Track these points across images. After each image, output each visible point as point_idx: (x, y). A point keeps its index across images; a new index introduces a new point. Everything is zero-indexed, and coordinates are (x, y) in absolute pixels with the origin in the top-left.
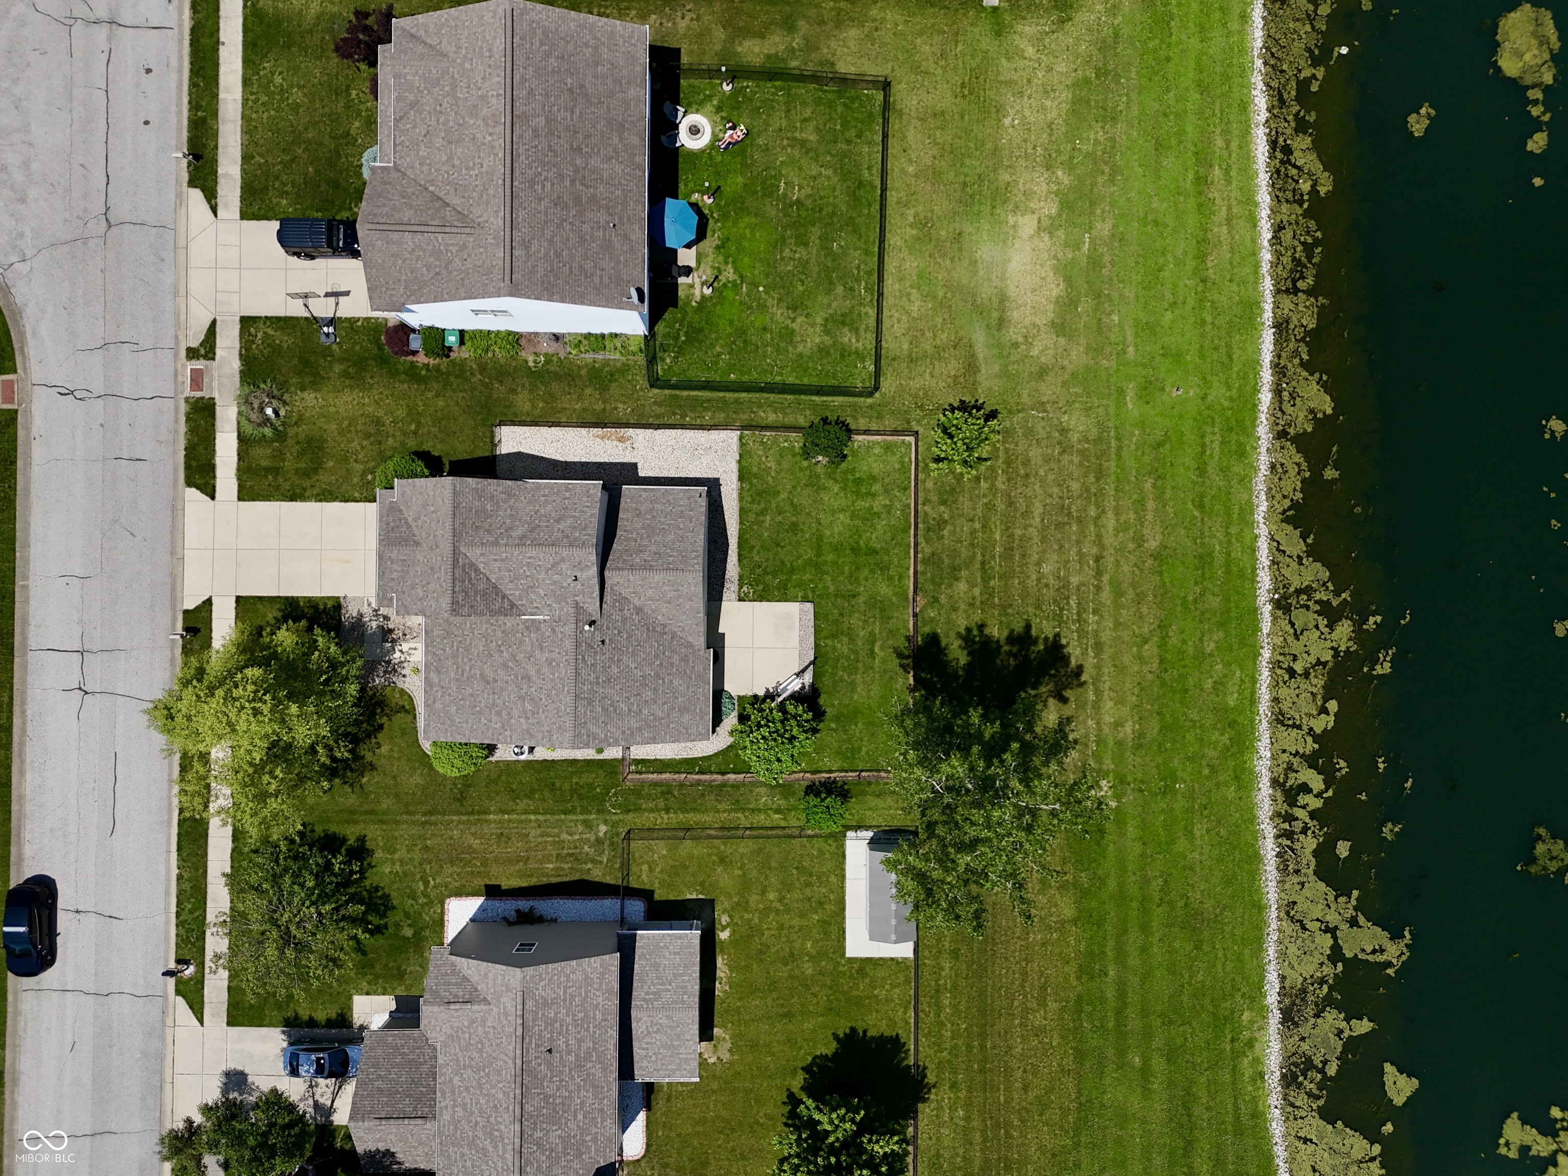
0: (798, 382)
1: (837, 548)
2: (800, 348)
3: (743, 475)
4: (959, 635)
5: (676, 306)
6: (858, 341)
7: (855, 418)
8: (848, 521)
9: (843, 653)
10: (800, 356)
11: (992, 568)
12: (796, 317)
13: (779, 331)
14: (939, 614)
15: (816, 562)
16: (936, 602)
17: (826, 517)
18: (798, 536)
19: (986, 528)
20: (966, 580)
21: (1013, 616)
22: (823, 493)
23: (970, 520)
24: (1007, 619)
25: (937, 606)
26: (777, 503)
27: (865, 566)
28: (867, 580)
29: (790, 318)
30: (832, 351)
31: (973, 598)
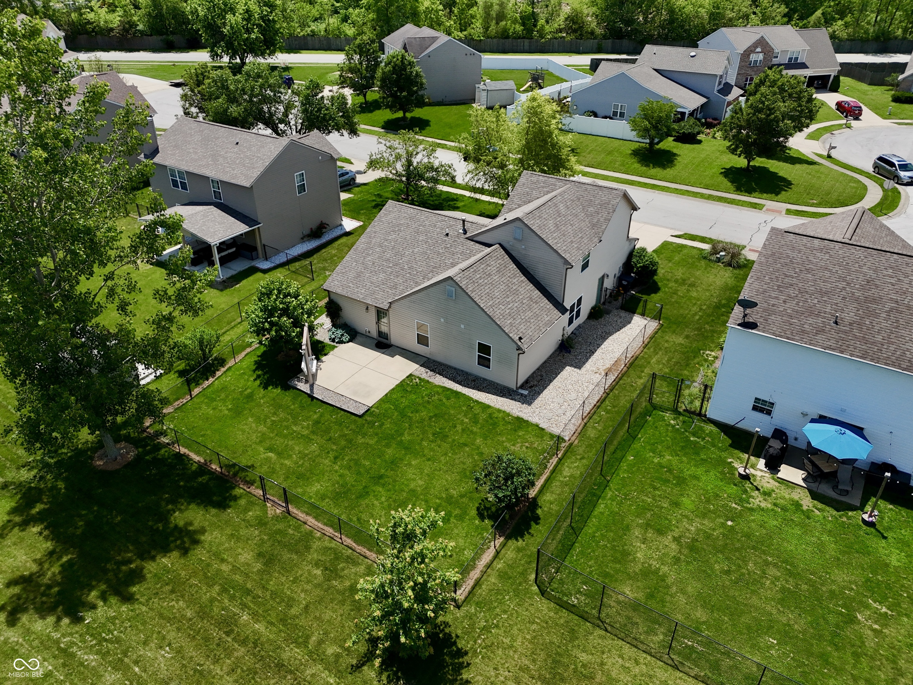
0: (595, 513)
1: (394, 464)
2: (637, 532)
3: (520, 423)
5: (730, 446)
6: (619, 602)
7: (519, 550)
8: (412, 485)
9: (296, 425)
10: (628, 528)
11: (232, 598)
12: (680, 546)
13: (667, 519)
14: (244, 520)
15: (394, 439)
16: (259, 523)
17: (431, 468)
18: (430, 436)
19: (281, 620)
20: (248, 565)
21: (161, 587)
22: (458, 478)
23: (307, 607)
24: (165, 580)
25: (254, 522)
26: (475, 434)
27: (355, 481)
28: (340, 476)
29: (680, 537)
30: (618, 566)
31: (223, 560)
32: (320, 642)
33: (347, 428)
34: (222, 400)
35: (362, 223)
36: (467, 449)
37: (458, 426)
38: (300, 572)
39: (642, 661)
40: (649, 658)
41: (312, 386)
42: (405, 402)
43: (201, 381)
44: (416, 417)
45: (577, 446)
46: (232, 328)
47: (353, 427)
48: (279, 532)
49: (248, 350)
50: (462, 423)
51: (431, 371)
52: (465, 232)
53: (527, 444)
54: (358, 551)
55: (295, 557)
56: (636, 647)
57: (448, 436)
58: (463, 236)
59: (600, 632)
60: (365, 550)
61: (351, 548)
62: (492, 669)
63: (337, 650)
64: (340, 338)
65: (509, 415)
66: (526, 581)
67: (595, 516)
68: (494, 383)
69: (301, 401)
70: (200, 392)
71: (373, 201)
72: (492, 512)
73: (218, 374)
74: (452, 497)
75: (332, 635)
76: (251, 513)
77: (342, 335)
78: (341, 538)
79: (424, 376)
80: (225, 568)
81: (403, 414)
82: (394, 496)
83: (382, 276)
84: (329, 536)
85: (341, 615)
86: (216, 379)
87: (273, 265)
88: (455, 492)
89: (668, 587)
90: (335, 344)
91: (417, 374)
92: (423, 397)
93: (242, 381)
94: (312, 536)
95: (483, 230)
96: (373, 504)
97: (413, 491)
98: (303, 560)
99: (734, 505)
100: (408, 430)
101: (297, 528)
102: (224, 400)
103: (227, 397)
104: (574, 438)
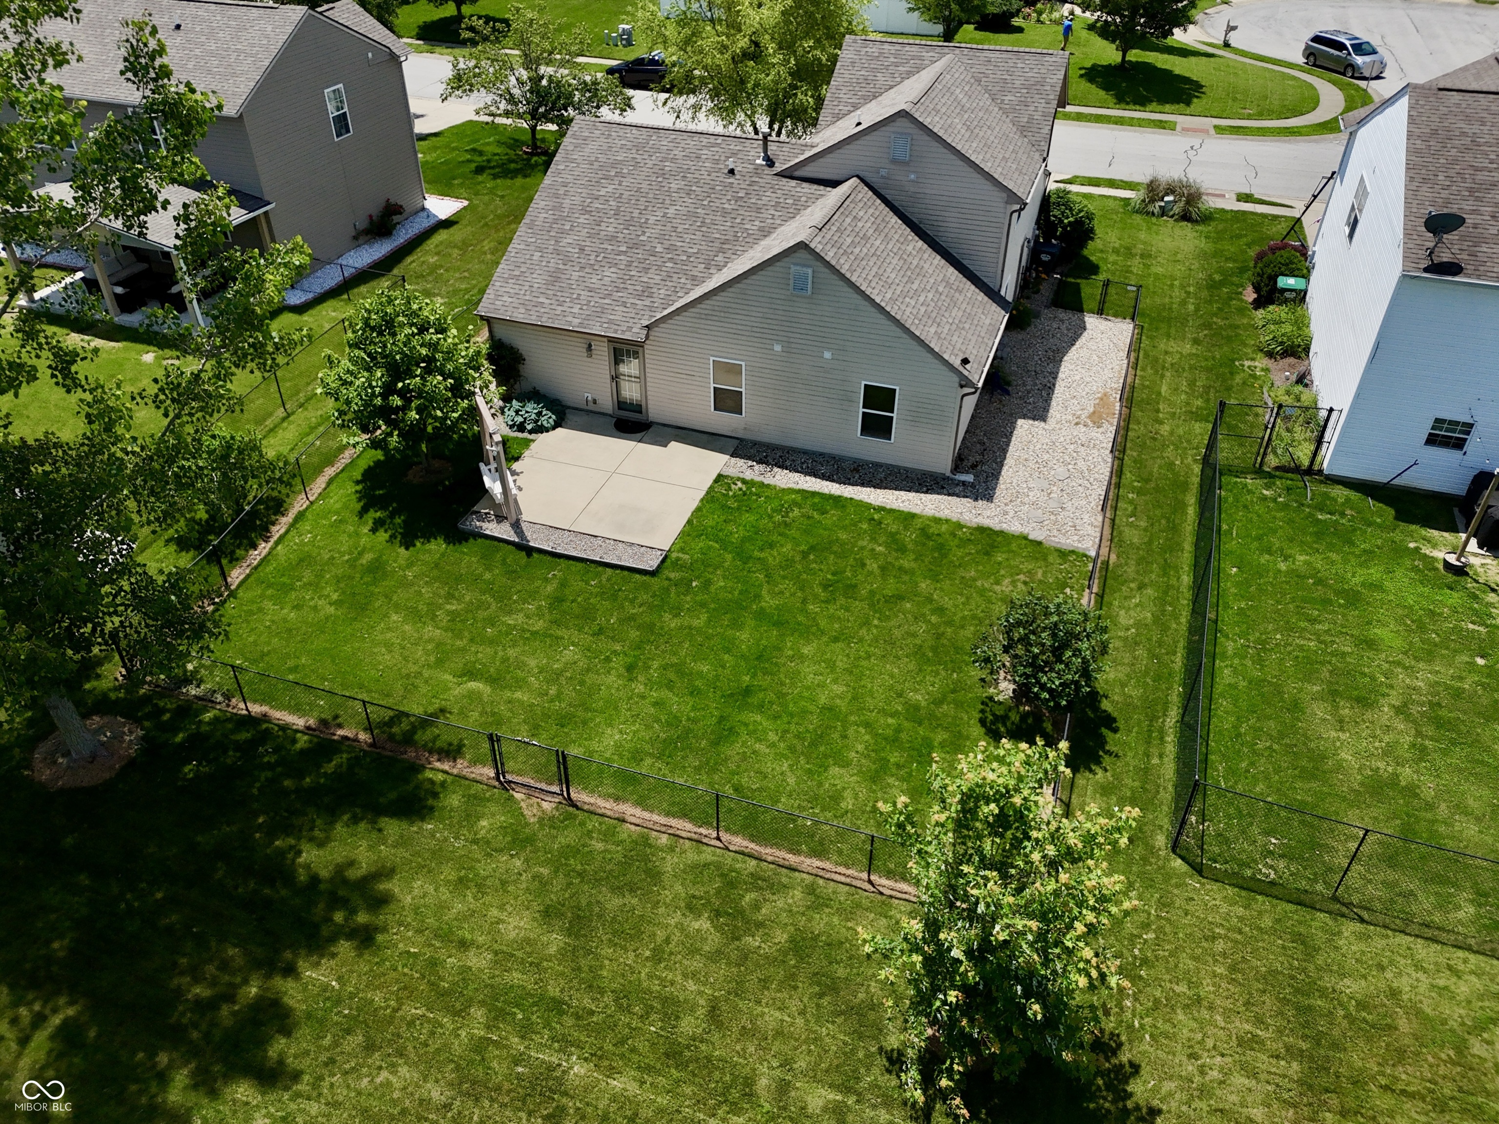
0: (1219, 689)
1: (764, 659)
2: (1319, 711)
4: (385, 872)
5: (1398, 519)
8: (823, 698)
9: (510, 613)
10: (1296, 706)
11: (526, 1031)
12: (1412, 722)
13: (1364, 675)
14: (475, 842)
15: (745, 608)
16: (514, 841)
17: (848, 655)
18: (819, 590)
19: (667, 1055)
20: (528, 941)
21: (336, 1044)
22: (911, 666)
23: (713, 1011)
24: (337, 1023)
25: (502, 841)
26: (911, 572)
27: (694, 708)
28: (656, 704)
29: (1405, 705)
30: (1314, 785)
31: (464, 945)
32: (783, 1088)
33: (632, 601)
34: (310, 584)
35: (466, 203)
36: (908, 605)
37: (868, 562)
38: (661, 935)
39: (1461, 967)
40: (1472, 958)
41: (516, 526)
42: (737, 533)
43: (239, 552)
44: (772, 557)
45: (1118, 566)
46: (271, 430)
47: (644, 597)
48: (569, 851)
49: (330, 472)
50: (874, 554)
51: (759, 463)
52: (770, 163)
53: (1022, 577)
54: (770, 859)
55: (635, 901)
56: (1437, 942)
57: (855, 586)
58: (768, 170)
59: (1350, 928)
60: (783, 854)
61: (750, 856)
62: (1184, 1059)
63: (831, 1097)
64: (536, 421)
65: (959, 526)
66: (1152, 850)
67: (1222, 695)
68: (899, 468)
69: (504, 560)
70: (248, 576)
71: (469, 161)
72: (1013, 723)
73: (277, 531)
74: (917, 708)
75: (804, 1065)
76: (484, 823)
77: (539, 414)
78: (718, 838)
79: (748, 475)
80: (478, 961)
81: (742, 555)
82: (793, 727)
83: (609, 273)
84: (690, 839)
85: (802, 1013)
86: (277, 543)
87: (310, 296)
88: (919, 697)
89: (1430, 807)
90: (526, 435)
91: (732, 472)
92: (770, 517)
93: (344, 538)
94: (650, 846)
95: (808, 154)
96: (754, 752)
97: (829, 709)
98: (656, 904)
99: (1471, 626)
100: (766, 586)
101: (608, 835)
102: (315, 586)
103: (320, 576)
104: (1104, 551)
